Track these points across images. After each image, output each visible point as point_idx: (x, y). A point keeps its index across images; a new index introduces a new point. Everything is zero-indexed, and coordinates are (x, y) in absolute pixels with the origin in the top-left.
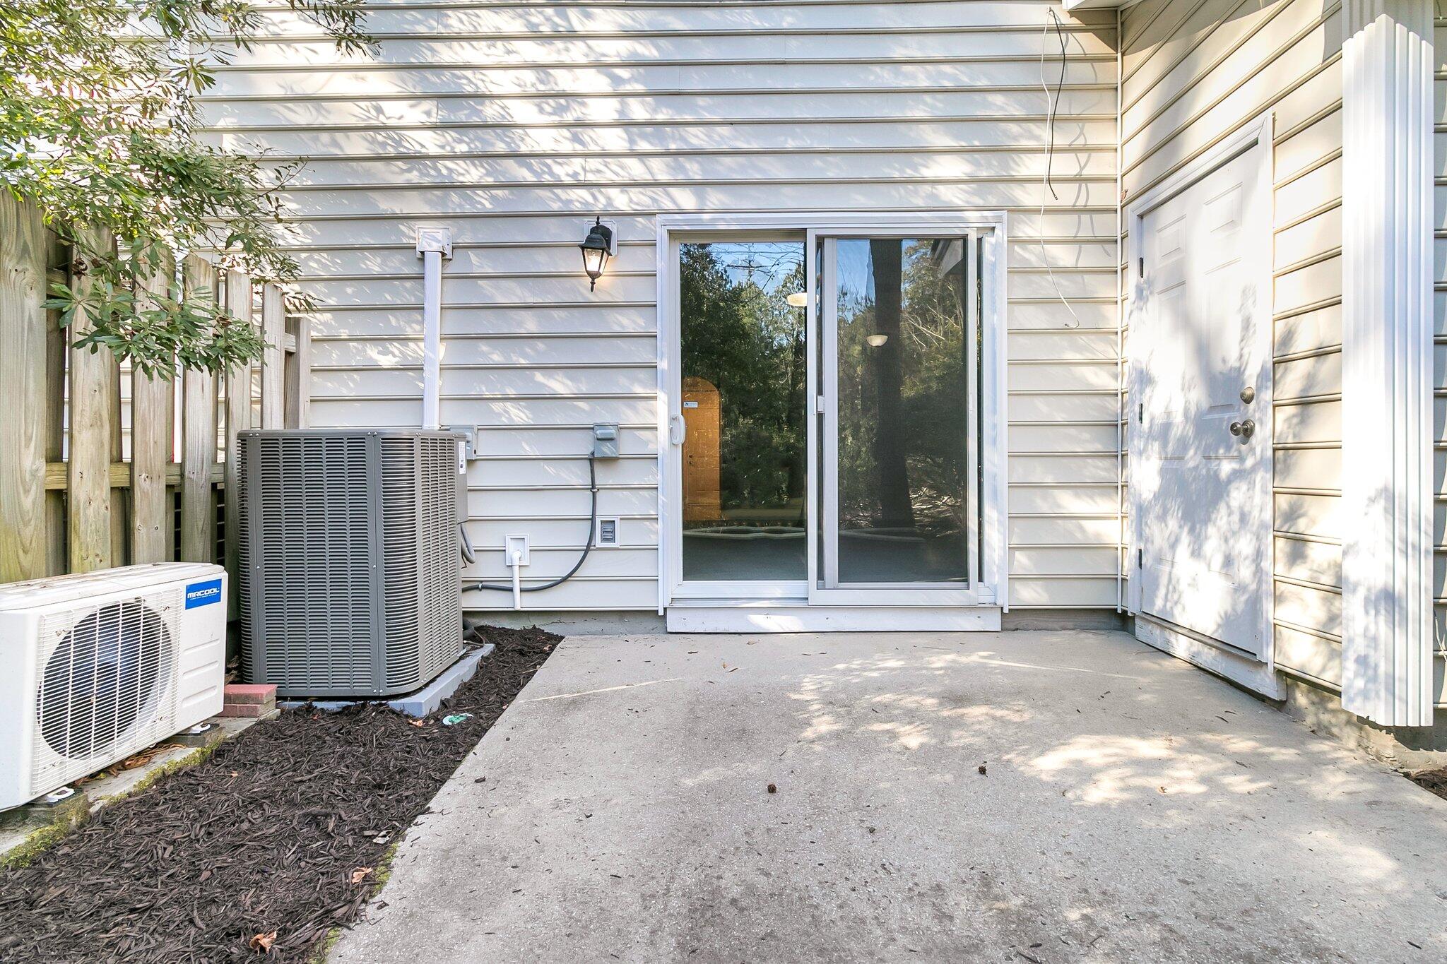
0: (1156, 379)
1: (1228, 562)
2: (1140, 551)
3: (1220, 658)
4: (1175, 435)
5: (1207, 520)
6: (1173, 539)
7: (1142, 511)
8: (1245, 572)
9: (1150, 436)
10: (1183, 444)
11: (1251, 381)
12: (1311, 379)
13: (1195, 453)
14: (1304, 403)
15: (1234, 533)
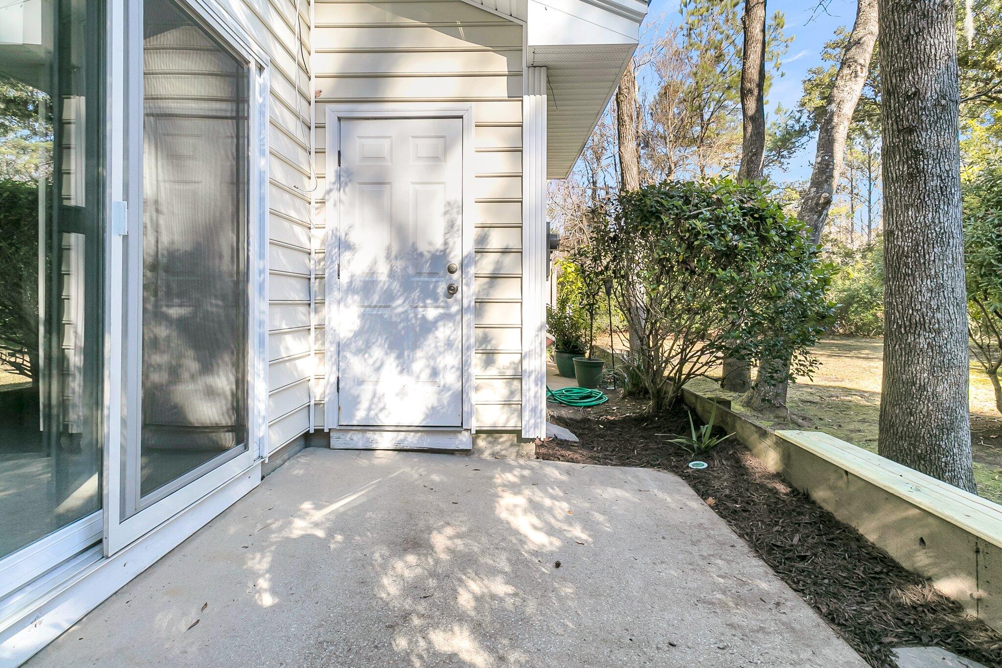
0: (357, 246)
1: (435, 373)
2: (338, 378)
3: (425, 436)
4: (382, 288)
5: (415, 346)
6: (378, 364)
7: (340, 348)
8: (451, 378)
9: (351, 289)
10: (389, 297)
11: (455, 260)
12: (498, 263)
13: (404, 302)
14: (494, 277)
15: (441, 353)
